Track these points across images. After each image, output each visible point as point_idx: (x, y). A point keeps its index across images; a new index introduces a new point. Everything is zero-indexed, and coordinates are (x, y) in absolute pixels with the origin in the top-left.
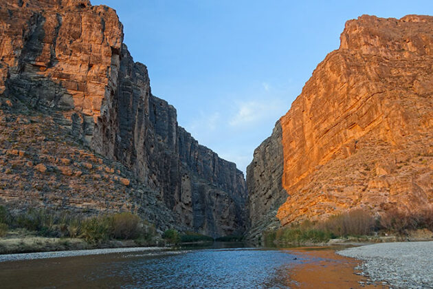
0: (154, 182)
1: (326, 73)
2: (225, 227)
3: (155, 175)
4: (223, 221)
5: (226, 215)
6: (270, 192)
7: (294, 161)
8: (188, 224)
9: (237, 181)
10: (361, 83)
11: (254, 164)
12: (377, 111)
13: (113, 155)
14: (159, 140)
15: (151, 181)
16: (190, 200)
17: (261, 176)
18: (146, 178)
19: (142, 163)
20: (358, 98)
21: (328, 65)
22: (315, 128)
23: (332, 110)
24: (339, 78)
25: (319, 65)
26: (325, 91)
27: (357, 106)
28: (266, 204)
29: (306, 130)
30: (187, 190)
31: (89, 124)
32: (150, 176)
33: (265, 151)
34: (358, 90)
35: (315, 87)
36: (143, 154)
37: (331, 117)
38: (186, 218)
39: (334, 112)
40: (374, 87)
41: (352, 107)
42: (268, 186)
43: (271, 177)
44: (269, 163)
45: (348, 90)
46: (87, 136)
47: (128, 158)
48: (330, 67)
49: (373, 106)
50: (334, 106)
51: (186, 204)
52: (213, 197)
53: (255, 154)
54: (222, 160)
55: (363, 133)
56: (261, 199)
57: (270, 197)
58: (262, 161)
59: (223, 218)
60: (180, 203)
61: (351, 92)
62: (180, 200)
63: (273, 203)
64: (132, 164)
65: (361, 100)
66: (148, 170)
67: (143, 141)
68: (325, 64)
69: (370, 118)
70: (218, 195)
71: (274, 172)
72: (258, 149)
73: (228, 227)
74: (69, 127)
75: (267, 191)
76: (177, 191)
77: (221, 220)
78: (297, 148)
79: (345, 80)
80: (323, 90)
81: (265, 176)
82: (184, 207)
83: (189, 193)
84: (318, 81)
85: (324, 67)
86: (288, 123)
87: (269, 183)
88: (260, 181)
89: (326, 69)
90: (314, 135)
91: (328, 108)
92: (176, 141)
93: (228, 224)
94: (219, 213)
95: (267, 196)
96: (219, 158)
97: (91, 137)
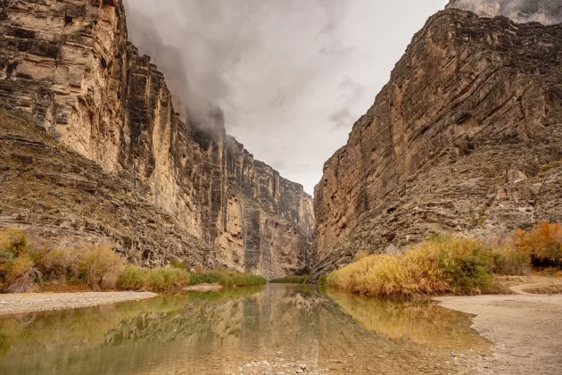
0: (187, 204)
1: (425, 46)
2: (287, 266)
3: (188, 194)
4: (283, 257)
5: (286, 250)
6: (344, 219)
7: (378, 176)
8: (237, 261)
9: (304, 208)
10: (478, 55)
11: (324, 182)
12: (503, 92)
13: (115, 160)
14: (195, 148)
15: (182, 203)
16: (239, 229)
17: (332, 197)
18: (174, 199)
19: (167, 177)
20: (473, 77)
21: (430, 34)
22: (409, 126)
23: (432, 99)
24: (445, 51)
25: (416, 35)
26: (424, 73)
27: (470, 91)
28: (338, 236)
29: (395, 130)
30: (235, 218)
31: (62, 107)
32: (180, 196)
33: (338, 164)
34: (473, 65)
35: (409, 68)
36: (168, 164)
37: (432, 108)
38: (234, 253)
39: (436, 102)
40: (498, 58)
41: (463, 92)
42: (341, 211)
43: (345, 198)
44: (343, 180)
45: (458, 68)
46: (59, 125)
47: (142, 168)
48: (432, 37)
49: (497, 86)
50: (436, 93)
51: (234, 236)
52: (270, 227)
53: (325, 168)
54: (285, 180)
55: (480, 128)
56: (333, 229)
57: (344, 226)
58: (334, 178)
59: (283, 255)
60: (225, 234)
61: (462, 69)
62: (225, 230)
63: (347, 233)
64: (148, 176)
65: (479, 80)
66: (177, 187)
67: (168, 146)
68: (425, 33)
69: (491, 104)
70: (277, 224)
71: (350, 191)
72: (328, 163)
73: (291, 266)
74: (27, 109)
75: (340, 218)
76: (219, 218)
77: (281, 256)
78: (382, 158)
79: (454, 53)
80: (421, 72)
81: (338, 197)
82: (231, 238)
83: (237, 221)
84: (414, 59)
85: (423, 37)
86: (369, 125)
87: (342, 207)
88: (331, 204)
89: (427, 40)
90: (406, 137)
91: (427, 97)
92: (223, 153)
93: (290, 262)
94: (278, 248)
95: (340, 224)
96: (281, 178)
97: (65, 126)
